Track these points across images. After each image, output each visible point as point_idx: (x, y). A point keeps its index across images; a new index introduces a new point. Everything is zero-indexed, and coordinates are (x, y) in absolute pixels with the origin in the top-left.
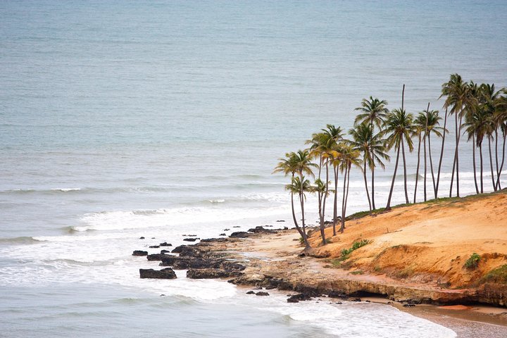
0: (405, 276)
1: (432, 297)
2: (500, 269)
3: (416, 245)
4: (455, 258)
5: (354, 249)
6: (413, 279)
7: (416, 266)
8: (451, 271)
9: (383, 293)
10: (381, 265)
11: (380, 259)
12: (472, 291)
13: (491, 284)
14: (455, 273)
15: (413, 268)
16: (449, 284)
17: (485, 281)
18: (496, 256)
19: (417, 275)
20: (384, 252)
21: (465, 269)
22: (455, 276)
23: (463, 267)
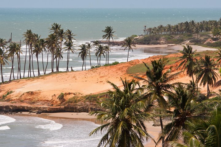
0: (34, 103)
1: (47, 110)
2: (72, 98)
3: (36, 91)
4: (53, 95)
5: (8, 94)
6: (37, 104)
7: (38, 99)
8: (53, 100)
9: (27, 109)
10: (23, 99)
11: (22, 97)
12: (63, 107)
13: (70, 104)
14: (54, 101)
15: (37, 100)
16: (52, 105)
17: (67, 103)
18: (70, 94)
19: (38, 102)
20: (23, 94)
21: (58, 99)
22: (54, 102)
23: (57, 98)
